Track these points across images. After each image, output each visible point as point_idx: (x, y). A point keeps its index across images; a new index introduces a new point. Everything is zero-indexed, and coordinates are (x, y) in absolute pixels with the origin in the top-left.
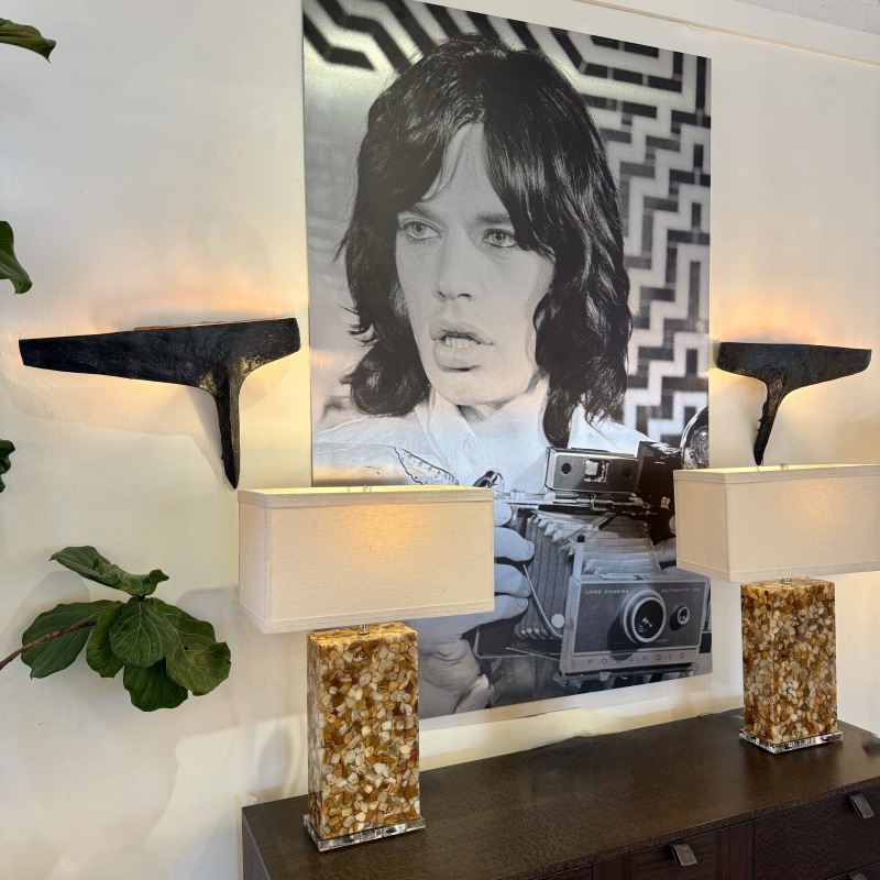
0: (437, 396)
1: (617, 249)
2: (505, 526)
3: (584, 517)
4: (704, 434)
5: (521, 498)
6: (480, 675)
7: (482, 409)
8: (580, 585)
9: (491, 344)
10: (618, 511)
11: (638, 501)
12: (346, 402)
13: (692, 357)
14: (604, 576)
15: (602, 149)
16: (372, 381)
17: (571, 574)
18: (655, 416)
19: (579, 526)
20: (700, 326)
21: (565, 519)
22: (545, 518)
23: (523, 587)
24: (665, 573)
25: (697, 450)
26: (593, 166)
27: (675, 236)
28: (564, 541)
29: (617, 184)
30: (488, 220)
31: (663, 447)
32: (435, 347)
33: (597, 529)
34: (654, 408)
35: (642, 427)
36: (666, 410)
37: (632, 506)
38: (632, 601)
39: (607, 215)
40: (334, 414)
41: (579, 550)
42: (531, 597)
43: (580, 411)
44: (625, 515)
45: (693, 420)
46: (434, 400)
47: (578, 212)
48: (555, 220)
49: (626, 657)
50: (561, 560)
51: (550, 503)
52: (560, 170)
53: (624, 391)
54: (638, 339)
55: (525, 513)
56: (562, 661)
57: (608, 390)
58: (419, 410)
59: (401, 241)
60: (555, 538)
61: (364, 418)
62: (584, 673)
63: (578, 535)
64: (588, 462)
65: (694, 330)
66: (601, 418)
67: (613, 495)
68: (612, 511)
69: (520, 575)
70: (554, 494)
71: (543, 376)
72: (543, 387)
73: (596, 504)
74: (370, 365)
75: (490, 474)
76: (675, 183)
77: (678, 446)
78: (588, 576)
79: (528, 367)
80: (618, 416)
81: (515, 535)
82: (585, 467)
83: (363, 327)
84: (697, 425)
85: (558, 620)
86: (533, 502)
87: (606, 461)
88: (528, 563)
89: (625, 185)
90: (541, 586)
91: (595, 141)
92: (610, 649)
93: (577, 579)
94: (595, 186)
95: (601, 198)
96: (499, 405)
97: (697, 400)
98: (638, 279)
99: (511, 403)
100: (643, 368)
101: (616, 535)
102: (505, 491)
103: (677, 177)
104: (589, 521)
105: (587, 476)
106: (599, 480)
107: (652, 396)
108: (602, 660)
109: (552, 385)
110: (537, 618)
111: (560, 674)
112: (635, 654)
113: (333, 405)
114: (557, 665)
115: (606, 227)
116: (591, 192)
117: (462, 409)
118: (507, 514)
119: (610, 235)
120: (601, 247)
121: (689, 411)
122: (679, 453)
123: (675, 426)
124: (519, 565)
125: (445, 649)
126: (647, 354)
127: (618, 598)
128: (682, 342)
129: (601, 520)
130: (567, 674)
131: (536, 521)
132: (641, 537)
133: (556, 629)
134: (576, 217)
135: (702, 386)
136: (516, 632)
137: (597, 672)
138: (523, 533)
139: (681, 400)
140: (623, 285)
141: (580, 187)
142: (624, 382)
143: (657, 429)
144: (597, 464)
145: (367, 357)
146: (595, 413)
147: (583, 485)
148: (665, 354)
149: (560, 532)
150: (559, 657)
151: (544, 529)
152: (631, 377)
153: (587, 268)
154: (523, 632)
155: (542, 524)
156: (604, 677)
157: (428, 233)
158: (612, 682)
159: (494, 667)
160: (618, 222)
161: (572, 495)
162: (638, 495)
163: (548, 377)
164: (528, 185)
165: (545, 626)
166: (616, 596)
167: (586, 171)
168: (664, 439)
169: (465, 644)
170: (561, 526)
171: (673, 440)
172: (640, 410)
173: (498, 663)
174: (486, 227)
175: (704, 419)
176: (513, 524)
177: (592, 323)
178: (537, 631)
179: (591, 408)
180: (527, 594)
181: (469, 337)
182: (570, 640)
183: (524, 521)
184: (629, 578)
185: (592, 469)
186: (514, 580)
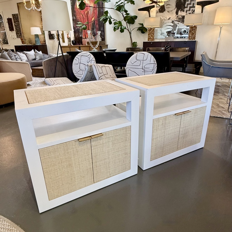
0: (166, 11)
7: (170, 11)
9: (171, 5)
10: (183, 21)
13: (193, 4)
14: (180, 27)
16: (161, 10)
22: (175, 22)
24: (187, 27)
33: (180, 23)
38: (183, 30)
41: (178, 25)
43: (180, 11)
49: (182, 35)
50: (176, 26)
51: (176, 20)
53: (185, 9)
54: (187, 3)
55: (173, 21)
57: (183, 9)
61: (160, 13)
62: (177, 36)
63: (178, 23)
67: (182, 19)
72: (176, 9)
73: (180, 20)
79: (175, 7)
80: (184, 11)
85: (175, 31)
90: (174, 28)
92: (180, 34)
93: (177, 28)
96: (171, 11)
97: (193, 9)
99: (173, 11)
100: (187, 6)
101: (182, 23)
102: (171, 19)
107: (188, 9)
108: (179, 36)
113: (158, 12)
117: (168, 12)
118: (171, 21)
121: (192, 10)
124: (172, 26)
126: (188, 4)
127: (181, 30)
128: (192, 2)
135: (194, 7)
139: (191, 9)
142: (185, 7)
147: (179, 18)
148: (190, 4)
150: (175, 35)
154: (172, 32)
158: (180, 38)
168: (189, 13)
169: (166, 33)
170: (176, 23)
173: (169, 35)
175: (194, 11)
179: (181, 11)
180: (172, 29)
181: (169, 5)
182: (176, 33)
183: (173, 22)
184: (183, 28)
185: (180, 17)
186: (171, 27)
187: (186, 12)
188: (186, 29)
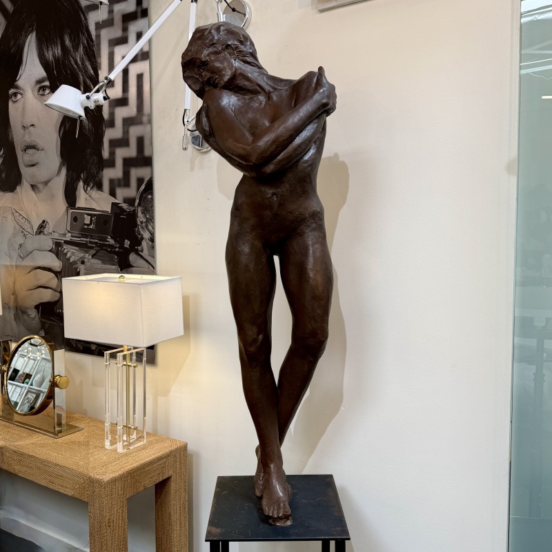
0: (24, 181)
1: (95, 79)
2: (50, 251)
3: (85, 249)
4: (150, 197)
7: (40, 186)
9: (43, 150)
11: (111, 241)
13: (141, 142)
15: (86, 19)
18: (120, 186)
19: (82, 255)
21: (75, 250)
22: (66, 248)
23: (57, 286)
25: (146, 208)
26: (82, 32)
28: (75, 262)
29: (94, 38)
30: (39, 82)
31: (125, 206)
33: (90, 257)
34: (119, 180)
36: (125, 182)
37: (109, 245)
39: (90, 60)
41: (82, 269)
43: (81, 184)
44: (105, 250)
45: (143, 187)
46: (23, 183)
47: (76, 63)
48: (66, 72)
51: (69, 239)
52: (68, 42)
53: (102, 170)
54: (110, 134)
55: (58, 244)
57: (94, 171)
60: (71, 260)
63: (81, 260)
64: (86, 216)
65: (141, 123)
66: (91, 188)
67: (98, 237)
68: (98, 247)
69: (56, 279)
70: (70, 234)
71: (64, 165)
72: (64, 171)
73: (90, 242)
74: (2, 168)
76: (126, 23)
77: (133, 205)
79: (58, 160)
80: (99, 187)
81: (54, 256)
82: (84, 219)
84: (145, 191)
87: (95, 215)
89: (98, 36)
91: (82, 16)
94: (83, 44)
95: (86, 51)
96: (46, 183)
99: (51, 182)
100: (112, 154)
101: (100, 262)
102: (50, 231)
103: (127, 18)
104: (87, 252)
105: (85, 224)
106: (91, 227)
107: (118, 172)
109: (68, 171)
115: (90, 67)
116: (82, 48)
117: (33, 186)
118: (50, 245)
119: (92, 72)
120: (88, 80)
121: (140, 181)
122: (134, 210)
123: (131, 192)
124: (56, 273)
125: (29, 311)
126: (115, 144)
128: (134, 133)
129: (93, 252)
131: (63, 249)
132: (113, 265)
134: (76, 67)
135: (148, 162)
136: (55, 310)
139: (135, 173)
141: (76, 48)
142: (102, 164)
143: (122, 193)
144: (90, 217)
145: (2, 164)
146: (88, 185)
147: (83, 229)
148: (124, 142)
149: (73, 257)
151: (66, 254)
154: (58, 311)
155: (65, 251)
157: (19, 96)
160: (96, 62)
161: (78, 235)
162: (112, 238)
163: (66, 165)
164: (54, 56)
168: (126, 200)
169: (36, 312)
170: (73, 254)
171: (130, 201)
172: (111, 181)
173: (48, 325)
175: (150, 187)
177: (85, 128)
179: (86, 183)
180: (59, 290)
181: (34, 148)
183: (57, 249)
185: (87, 220)
186: (54, 281)
187: (113, 193)
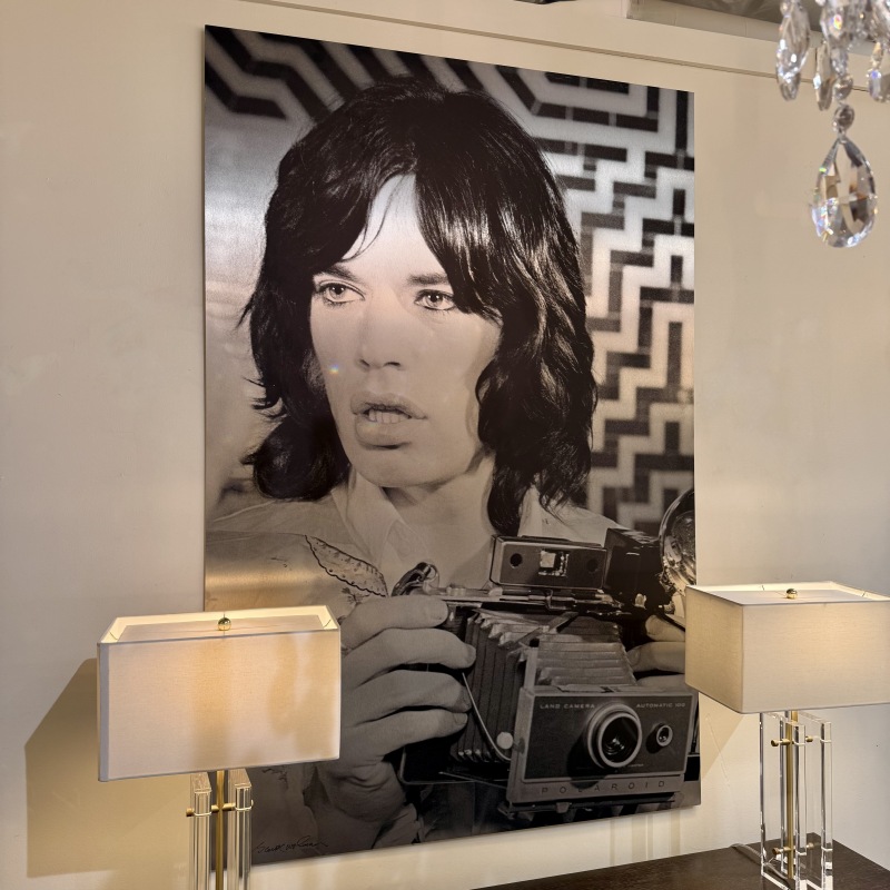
0: (358, 478)
1: (577, 309)
2: (440, 627)
3: (538, 617)
4: (689, 520)
5: (459, 594)
6: (406, 804)
7: (413, 492)
8: (532, 698)
9: (425, 418)
10: (582, 610)
11: (606, 599)
12: (248, 484)
13: (672, 431)
14: (563, 688)
15: (559, 198)
16: (279, 460)
17: (522, 684)
18: (626, 500)
19: (532, 628)
20: (683, 396)
21: (510, 619)
22: (489, 618)
23: (461, 700)
24: (640, 685)
25: (680, 539)
26: (548, 218)
27: (650, 294)
28: (513, 645)
29: (577, 237)
30: (420, 280)
31: (637, 535)
32: (357, 421)
33: (554, 631)
34: (625, 490)
35: (610, 512)
36: (640, 492)
37: (599, 605)
38: (598, 719)
39: (565, 273)
40: (232, 499)
41: (532, 657)
42: (471, 712)
43: (533, 493)
44: (590, 615)
45: (675, 504)
46: (355, 482)
47: (530, 269)
48: (503, 279)
49: (591, 785)
50: (510, 666)
51: (497, 600)
52: (508, 224)
53: (588, 470)
54: (604, 411)
55: (464, 612)
56: (509, 789)
57: (567, 470)
58: (336, 494)
59: (317, 304)
60: (502, 641)
61: (269, 503)
62: (537, 804)
63: (532, 637)
64: (543, 553)
65: (675, 400)
66: (559, 502)
67: (574, 591)
68: (573, 610)
69: (458, 685)
70: (500, 590)
71: (488, 454)
72: (487, 467)
73: (553, 602)
74: (278, 443)
75: (422, 566)
76: (649, 235)
77: (656, 534)
78: (543, 687)
79: (469, 443)
80: (580, 499)
81: (451, 638)
82: (539, 559)
83: (270, 400)
84: (680, 510)
85: (505, 740)
86: (474, 599)
87: (566, 552)
88: (468, 671)
89: (588, 238)
90: (484, 699)
91: (550, 190)
92: (569, 775)
93: (529, 691)
94: (550, 240)
95: (557, 254)
96: (434, 486)
97: (679, 482)
98: (602, 343)
99: (449, 485)
100: (612, 444)
101: (578, 639)
102: (442, 586)
103: (652, 227)
104: (545, 622)
105: (542, 569)
106: (557, 574)
107: (623, 476)
108: (560, 788)
109: (499, 465)
110: (478, 737)
111: (507, 804)
112: (602, 781)
113: (232, 488)
114: (503, 793)
115: (564, 286)
116: (546, 247)
117: (388, 492)
118: (442, 613)
119: (569, 295)
120: (558, 307)
121: (670, 494)
122: (657, 543)
123: (653, 510)
124: (457, 673)
125: (363, 773)
126: (615, 428)
127: (581, 714)
128: (660, 414)
129: (561, 620)
130: (515, 805)
131: (478, 621)
132: (610, 641)
133: (503, 751)
134: (528, 276)
135: (686, 465)
136: (453, 753)
137: (554, 802)
138: (462, 635)
139: (659, 481)
140: (585, 350)
141: (532, 241)
142: (587, 460)
143: (628, 514)
144: (554, 555)
145: (273, 434)
146: (552, 496)
147: (536, 579)
148: (639, 427)
149: (508, 634)
150: (505, 784)
151: (488, 630)
152: (596, 454)
153: (542, 331)
154: (461, 754)
155: (486, 624)
156: (562, 808)
157: (348, 295)
158: (572, 815)
159: (424, 795)
160: (579, 280)
161: (523, 591)
162: (606, 592)
163: (494, 455)
164: (470, 241)
165: (489, 746)
166: (579, 711)
167: (539, 224)
168: (638, 526)
169: (387, 768)
170: (507, 628)
171: (649, 527)
172: (608, 493)
173: (429, 790)
174: (420, 288)
175: (688, 504)
176: (449, 624)
177: (547, 393)
178: (478, 752)
179: (547, 491)
180: (467, 708)
181: (397, 410)
182: (520, 764)
183: (463, 621)
184: (595, 690)
185: (548, 560)
186: (451, 691)
188: (631, 701)
